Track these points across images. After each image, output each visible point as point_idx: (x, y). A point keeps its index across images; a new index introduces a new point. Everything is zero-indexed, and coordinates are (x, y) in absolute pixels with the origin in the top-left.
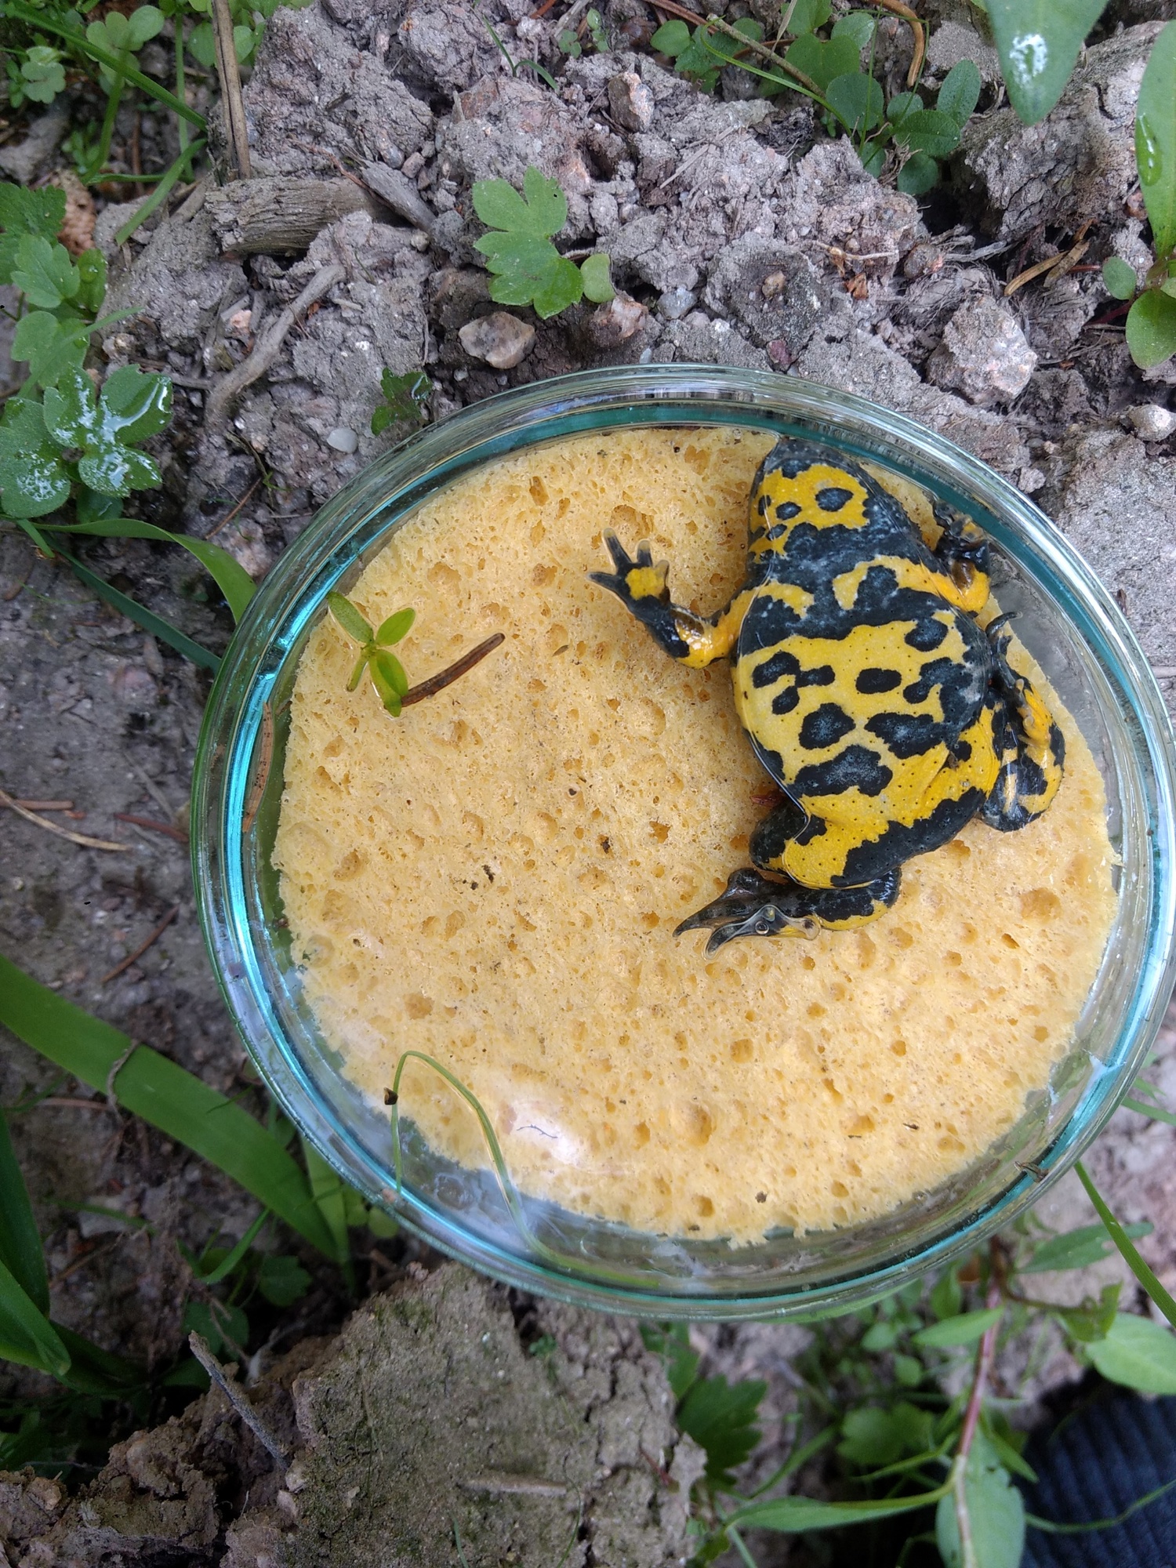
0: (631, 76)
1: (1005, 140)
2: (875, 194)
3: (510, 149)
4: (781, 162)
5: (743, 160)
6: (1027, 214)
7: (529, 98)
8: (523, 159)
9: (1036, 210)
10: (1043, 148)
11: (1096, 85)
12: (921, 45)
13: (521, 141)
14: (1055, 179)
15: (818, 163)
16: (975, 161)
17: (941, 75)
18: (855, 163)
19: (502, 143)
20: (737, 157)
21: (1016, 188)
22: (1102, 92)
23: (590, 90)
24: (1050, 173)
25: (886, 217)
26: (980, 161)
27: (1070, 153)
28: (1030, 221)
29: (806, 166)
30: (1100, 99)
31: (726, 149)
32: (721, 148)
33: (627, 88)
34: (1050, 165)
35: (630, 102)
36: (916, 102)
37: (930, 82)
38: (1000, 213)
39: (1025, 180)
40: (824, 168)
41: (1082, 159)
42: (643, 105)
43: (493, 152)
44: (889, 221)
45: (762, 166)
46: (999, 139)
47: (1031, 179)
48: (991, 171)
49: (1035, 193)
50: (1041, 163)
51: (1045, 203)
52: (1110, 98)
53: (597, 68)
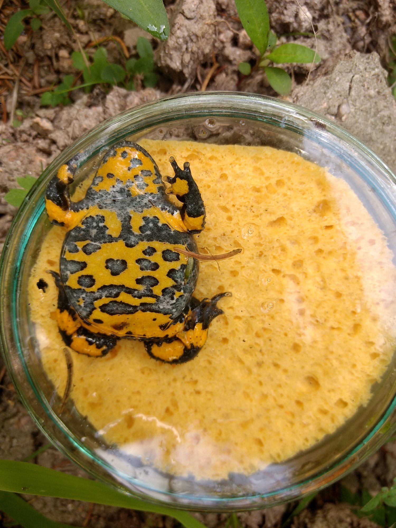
0: (37, 119)
1: (165, 50)
2: (137, 96)
3: (11, 170)
4: (100, 109)
5: (86, 117)
6: (190, 66)
7: (8, 150)
8: (17, 170)
9: (192, 62)
10: (178, 44)
11: (180, 13)
12: (123, 44)
13: (12, 165)
14: (190, 50)
15: (112, 101)
16: (161, 63)
17: (135, 48)
18: (123, 91)
19: (8, 170)
20: (83, 118)
21: (180, 61)
22: (183, 13)
23: (28, 133)
24: (187, 49)
25: (145, 100)
26: (163, 62)
27: (188, 39)
28: (193, 67)
29: (109, 103)
30: (184, 16)
31: (78, 118)
32: (77, 119)
33: (37, 124)
34: (184, 47)
35: (42, 127)
36: (133, 61)
37: (133, 52)
38: (181, 73)
39: (181, 57)
40: (115, 100)
41: (193, 37)
42: (46, 124)
43: (7, 175)
44: (147, 100)
45: (94, 114)
46: (163, 52)
47: (182, 55)
48: (169, 62)
49: (187, 58)
50: (181, 48)
51: (193, 59)
52: (187, 13)
53: (26, 125)
